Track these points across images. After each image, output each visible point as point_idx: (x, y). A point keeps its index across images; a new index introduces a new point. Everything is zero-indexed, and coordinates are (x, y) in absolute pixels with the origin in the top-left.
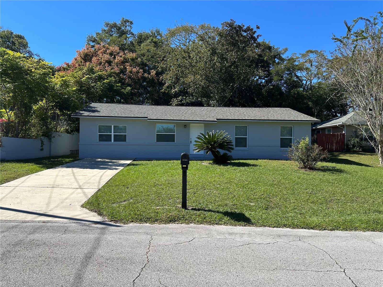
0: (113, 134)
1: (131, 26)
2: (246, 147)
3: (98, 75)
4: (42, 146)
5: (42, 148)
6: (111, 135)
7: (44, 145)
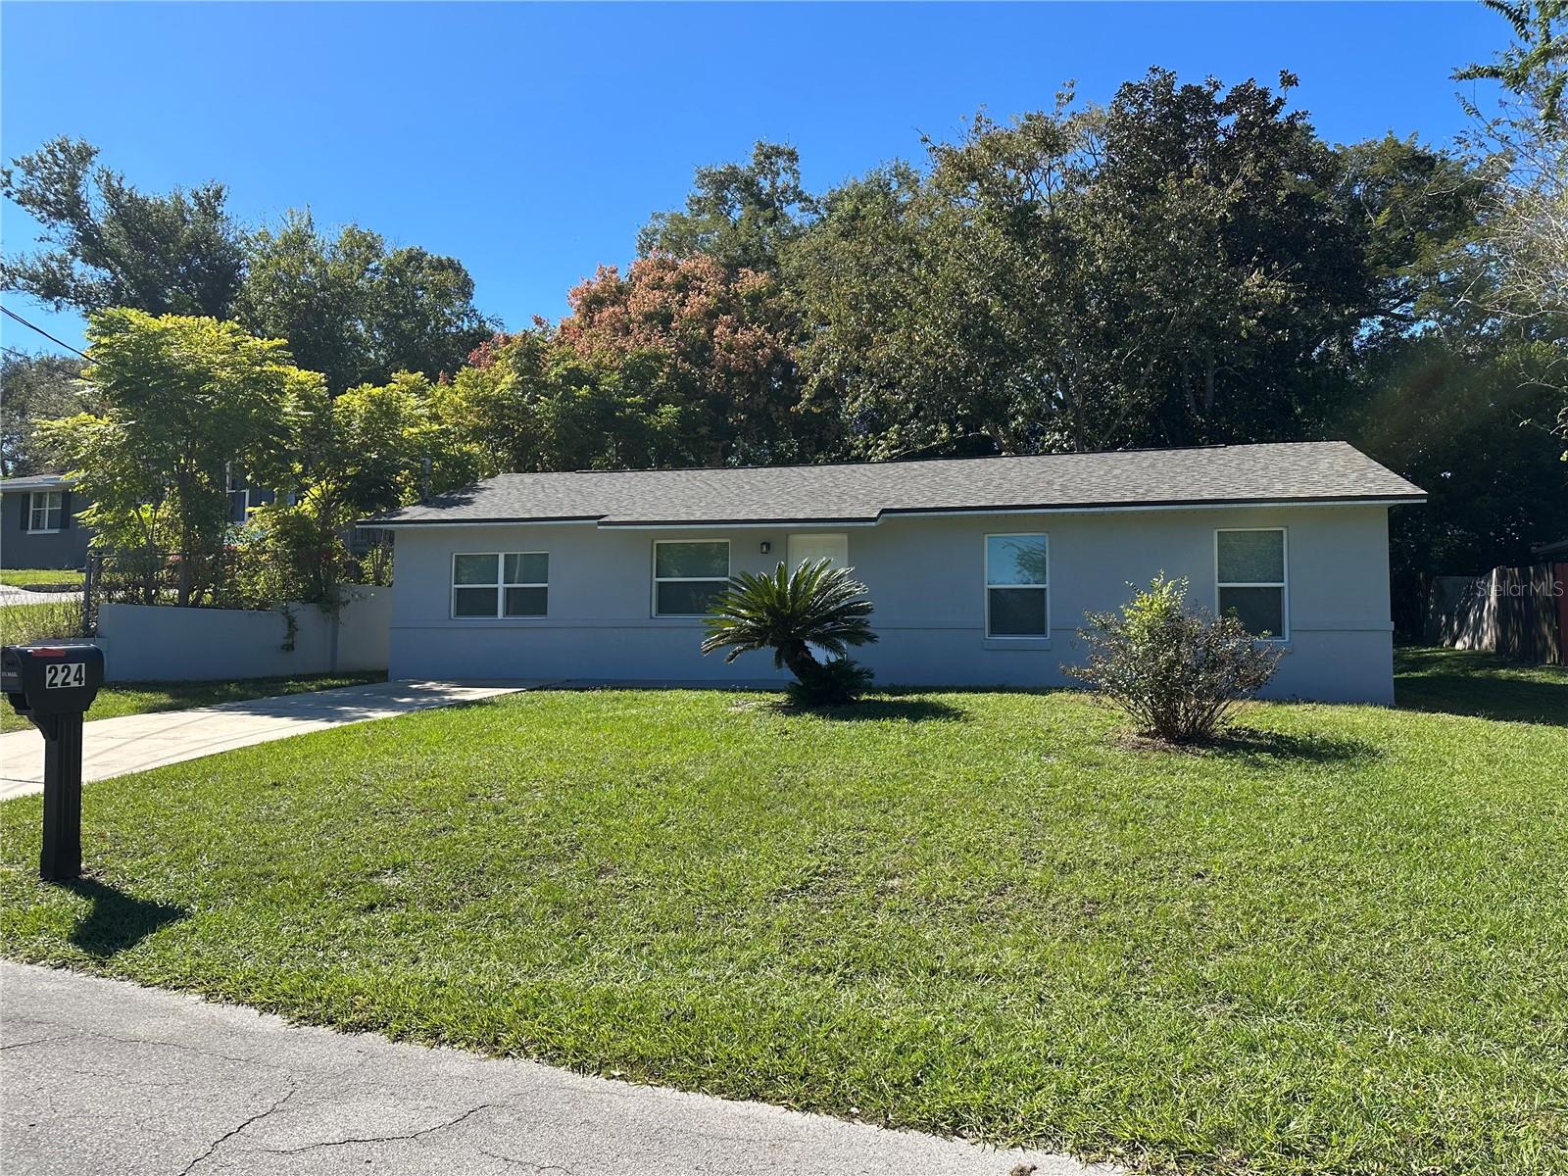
0: (501, 586)
1: (795, 167)
2: (1042, 631)
3: (566, 369)
4: (291, 635)
5: (291, 641)
6: (497, 589)
7: (297, 633)
